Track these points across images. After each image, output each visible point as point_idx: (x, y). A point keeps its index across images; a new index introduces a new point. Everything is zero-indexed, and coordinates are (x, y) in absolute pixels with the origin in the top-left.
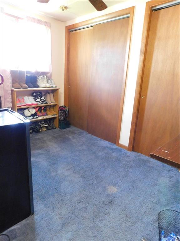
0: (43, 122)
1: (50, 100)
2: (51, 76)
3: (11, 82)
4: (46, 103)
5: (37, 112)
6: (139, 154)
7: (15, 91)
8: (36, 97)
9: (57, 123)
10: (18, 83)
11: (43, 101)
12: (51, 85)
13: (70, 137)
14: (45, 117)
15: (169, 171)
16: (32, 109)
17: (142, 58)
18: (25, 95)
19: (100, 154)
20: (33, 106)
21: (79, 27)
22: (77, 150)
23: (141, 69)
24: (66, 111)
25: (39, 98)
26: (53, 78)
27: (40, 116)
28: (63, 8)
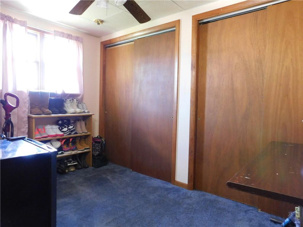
0: (71, 160)
1: (81, 129)
2: (82, 98)
3: (28, 108)
4: (76, 133)
5: (62, 146)
6: (203, 193)
7: (34, 118)
8: (61, 127)
9: (89, 160)
10: (39, 108)
11: (72, 131)
12: (82, 111)
13: (109, 178)
14: (73, 153)
15: (246, 212)
16: (55, 141)
17: (194, 73)
18: (47, 124)
19: (151, 197)
20: (58, 137)
21: (117, 42)
22: (119, 195)
23: (194, 85)
24: (102, 143)
25: (65, 127)
26: (84, 101)
27: (67, 151)
28: (98, 21)
